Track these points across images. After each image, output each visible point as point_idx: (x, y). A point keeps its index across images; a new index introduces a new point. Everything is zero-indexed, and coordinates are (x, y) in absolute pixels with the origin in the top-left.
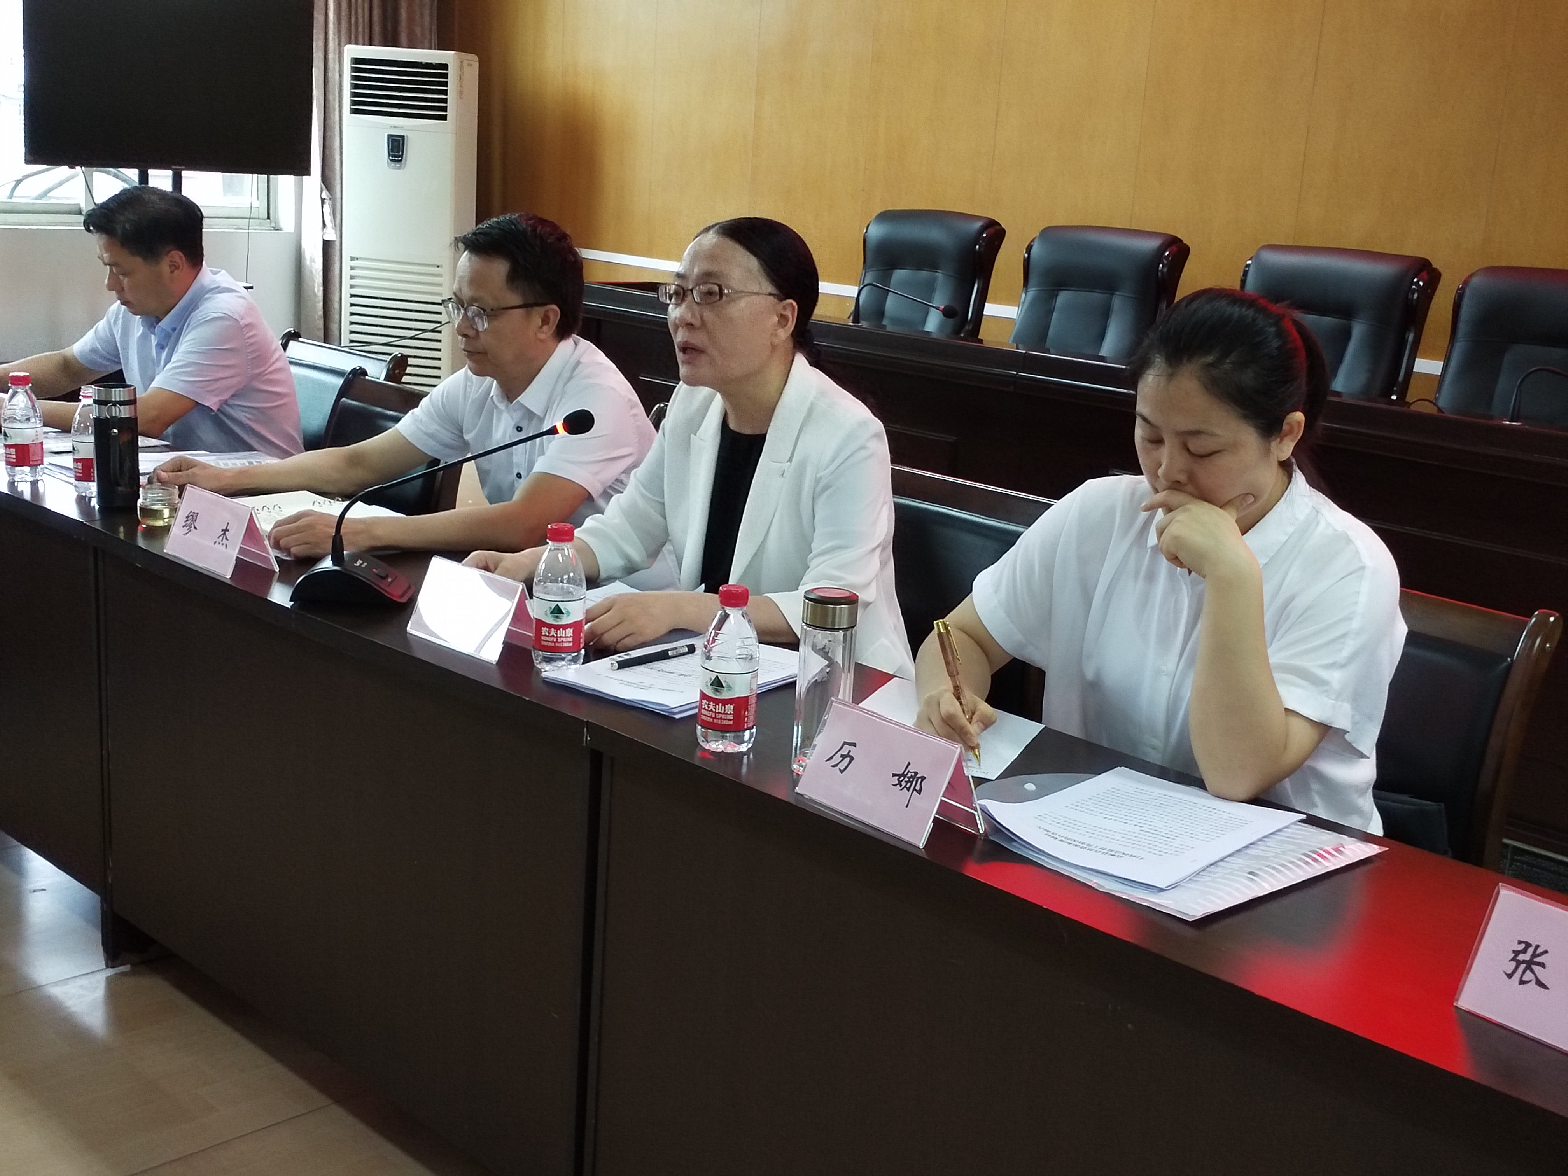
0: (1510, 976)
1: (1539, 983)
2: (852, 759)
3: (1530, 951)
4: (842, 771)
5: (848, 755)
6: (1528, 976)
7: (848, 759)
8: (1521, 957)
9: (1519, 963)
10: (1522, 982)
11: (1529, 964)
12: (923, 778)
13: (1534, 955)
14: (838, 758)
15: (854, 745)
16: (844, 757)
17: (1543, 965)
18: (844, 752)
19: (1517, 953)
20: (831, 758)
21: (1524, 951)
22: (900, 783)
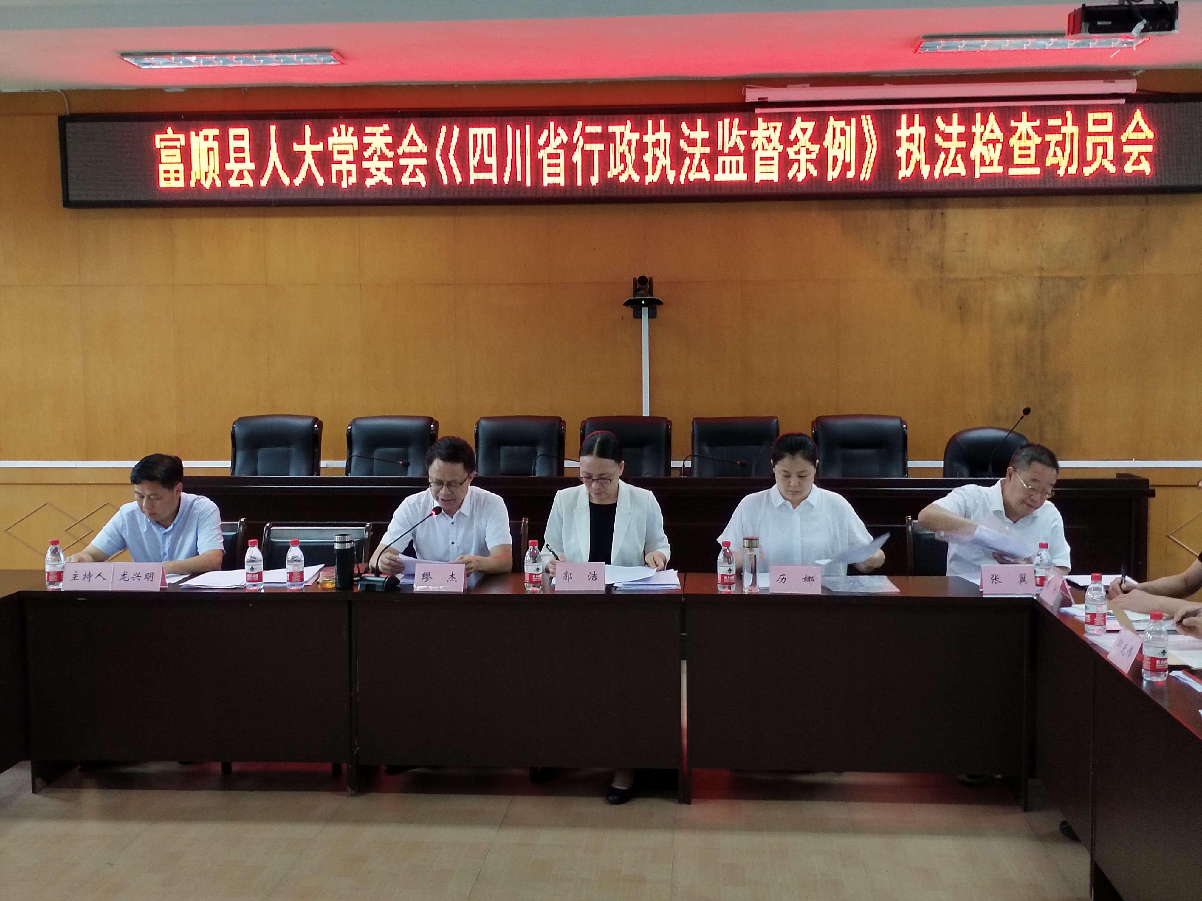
0: (993, 583)
1: (1000, 582)
2: (785, 579)
3: (994, 576)
4: (784, 583)
5: (783, 578)
6: (996, 581)
7: (784, 580)
8: (993, 578)
9: (993, 580)
10: (996, 583)
11: (996, 579)
12: (813, 577)
13: (996, 577)
14: (780, 580)
15: (784, 575)
16: (782, 579)
17: (998, 578)
18: (782, 577)
19: (992, 578)
20: (778, 580)
21: (993, 577)
22: (805, 580)
